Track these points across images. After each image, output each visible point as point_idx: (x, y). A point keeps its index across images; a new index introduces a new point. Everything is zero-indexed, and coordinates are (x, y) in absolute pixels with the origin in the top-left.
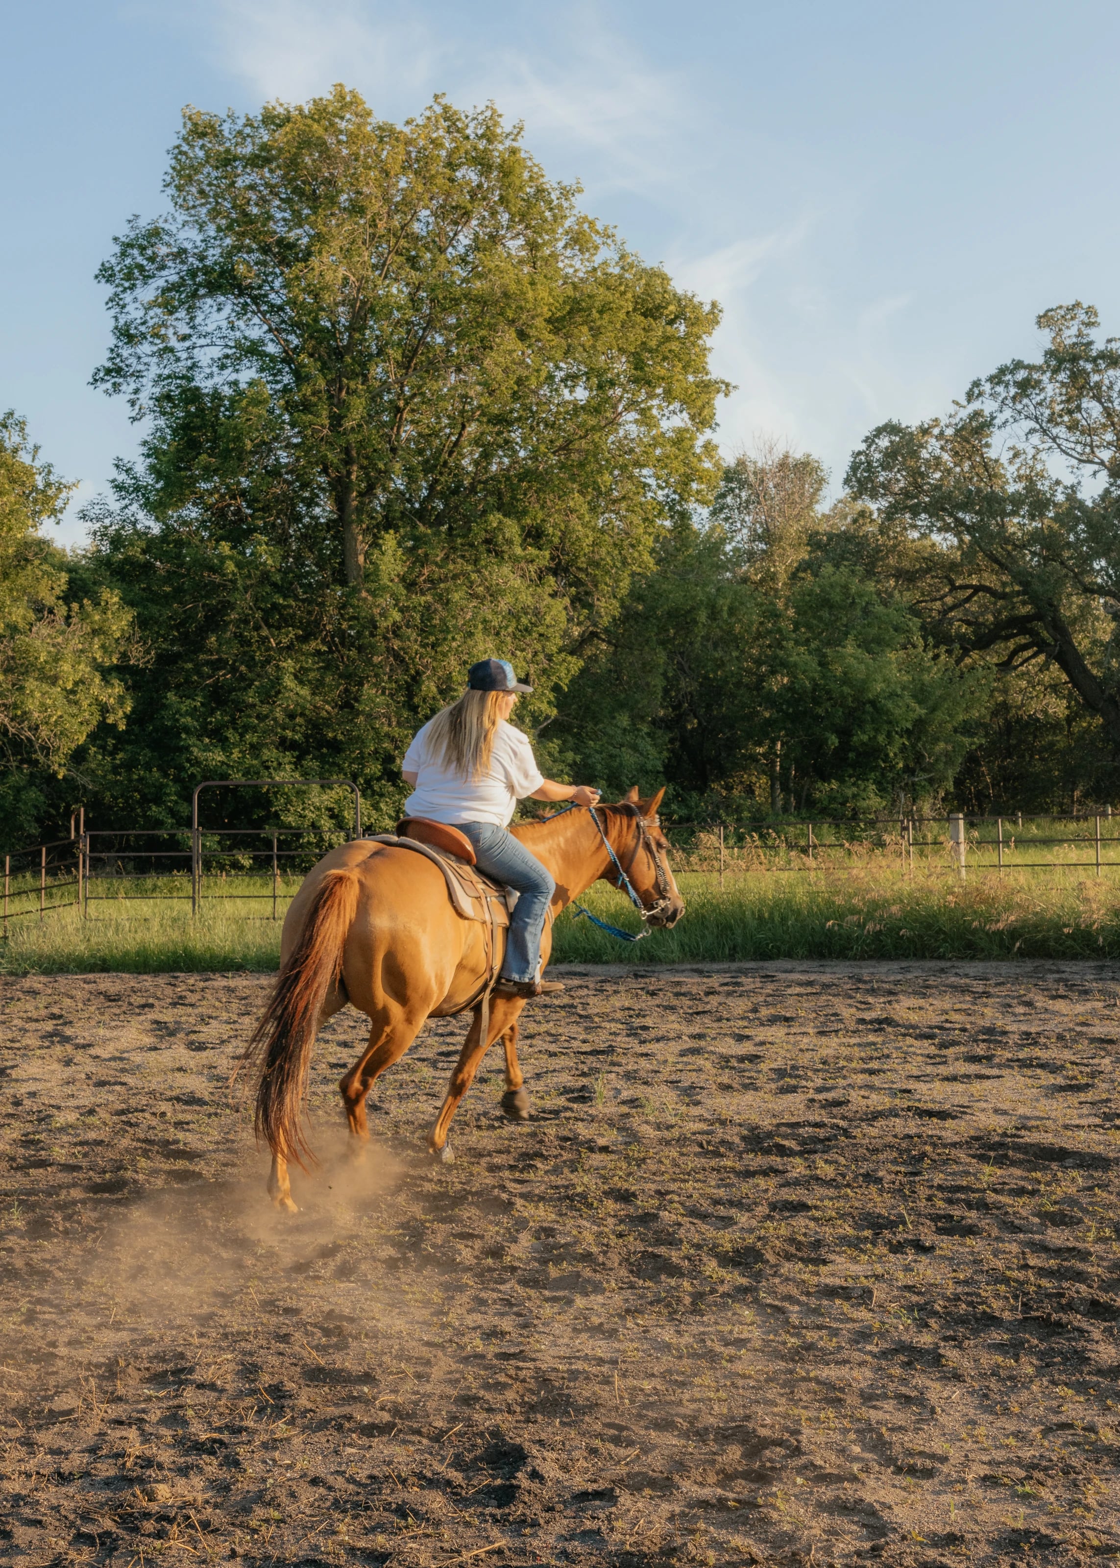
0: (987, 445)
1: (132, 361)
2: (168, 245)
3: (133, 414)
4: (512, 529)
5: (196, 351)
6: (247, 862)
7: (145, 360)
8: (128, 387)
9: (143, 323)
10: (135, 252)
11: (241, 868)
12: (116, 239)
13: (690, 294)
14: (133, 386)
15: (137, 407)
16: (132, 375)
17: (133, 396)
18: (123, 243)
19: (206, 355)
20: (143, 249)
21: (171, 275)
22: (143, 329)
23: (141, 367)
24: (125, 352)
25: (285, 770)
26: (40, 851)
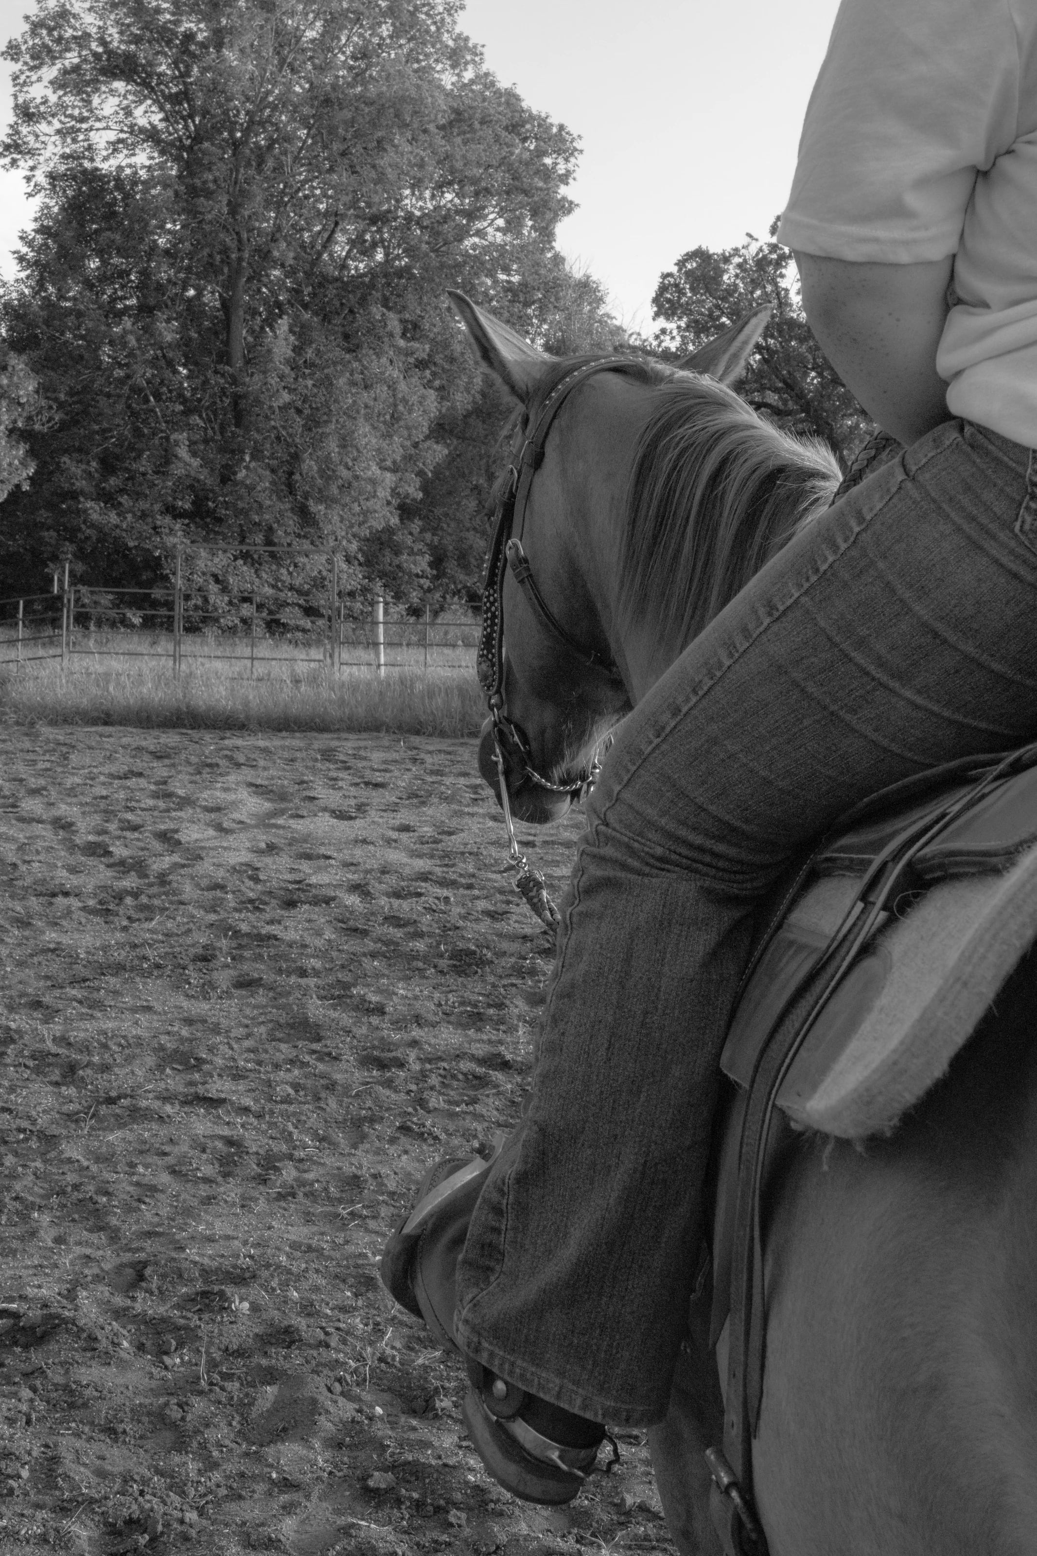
0: (782, 276)
1: (31, 139)
2: (75, 29)
3: (29, 190)
4: (394, 323)
5: (92, 134)
6: (137, 621)
7: (42, 138)
8: (25, 164)
9: (43, 103)
10: (44, 32)
11: (132, 626)
12: (27, 18)
13: (543, 115)
14: (31, 163)
15: (32, 184)
16: (29, 152)
17: (29, 173)
18: (33, 23)
19: (101, 139)
20: (50, 30)
21: (72, 58)
22: (42, 109)
23: (38, 145)
24: (24, 130)
25: (175, 535)
26: (18, 602)
